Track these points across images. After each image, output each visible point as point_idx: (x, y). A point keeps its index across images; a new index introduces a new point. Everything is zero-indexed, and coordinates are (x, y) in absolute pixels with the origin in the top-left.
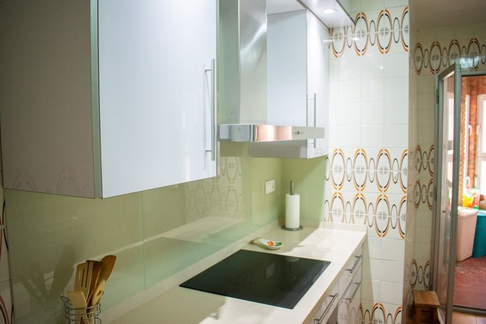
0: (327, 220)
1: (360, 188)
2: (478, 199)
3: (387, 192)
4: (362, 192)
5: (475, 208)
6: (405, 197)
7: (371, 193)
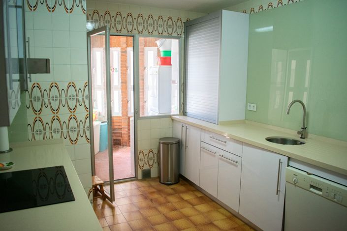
0: (30, 140)
1: (55, 112)
2: (98, 115)
3: (75, 112)
4: (57, 115)
5: (97, 121)
6: (88, 114)
7: (64, 114)
